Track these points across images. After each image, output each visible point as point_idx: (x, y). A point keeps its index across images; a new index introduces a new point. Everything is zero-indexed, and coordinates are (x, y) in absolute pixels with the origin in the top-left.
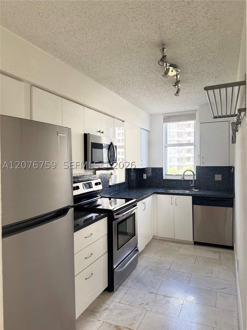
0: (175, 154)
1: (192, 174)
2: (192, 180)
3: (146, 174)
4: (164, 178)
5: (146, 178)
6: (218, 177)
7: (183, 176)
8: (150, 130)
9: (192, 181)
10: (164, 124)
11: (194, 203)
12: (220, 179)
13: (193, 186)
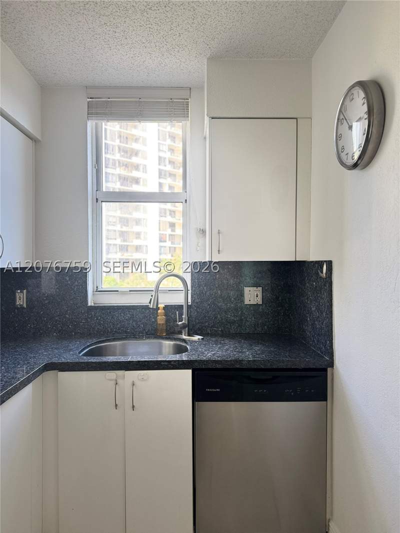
0: (116, 253)
1: (179, 285)
2: (182, 306)
3: (25, 291)
4: (90, 303)
5: (25, 306)
6: (252, 296)
7: (153, 293)
8: (39, 138)
9: (180, 307)
10: (91, 124)
11: (200, 393)
12: (259, 300)
13: (184, 326)
